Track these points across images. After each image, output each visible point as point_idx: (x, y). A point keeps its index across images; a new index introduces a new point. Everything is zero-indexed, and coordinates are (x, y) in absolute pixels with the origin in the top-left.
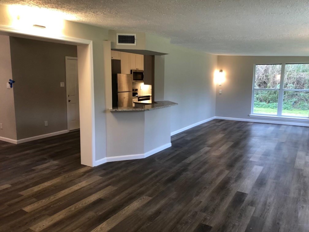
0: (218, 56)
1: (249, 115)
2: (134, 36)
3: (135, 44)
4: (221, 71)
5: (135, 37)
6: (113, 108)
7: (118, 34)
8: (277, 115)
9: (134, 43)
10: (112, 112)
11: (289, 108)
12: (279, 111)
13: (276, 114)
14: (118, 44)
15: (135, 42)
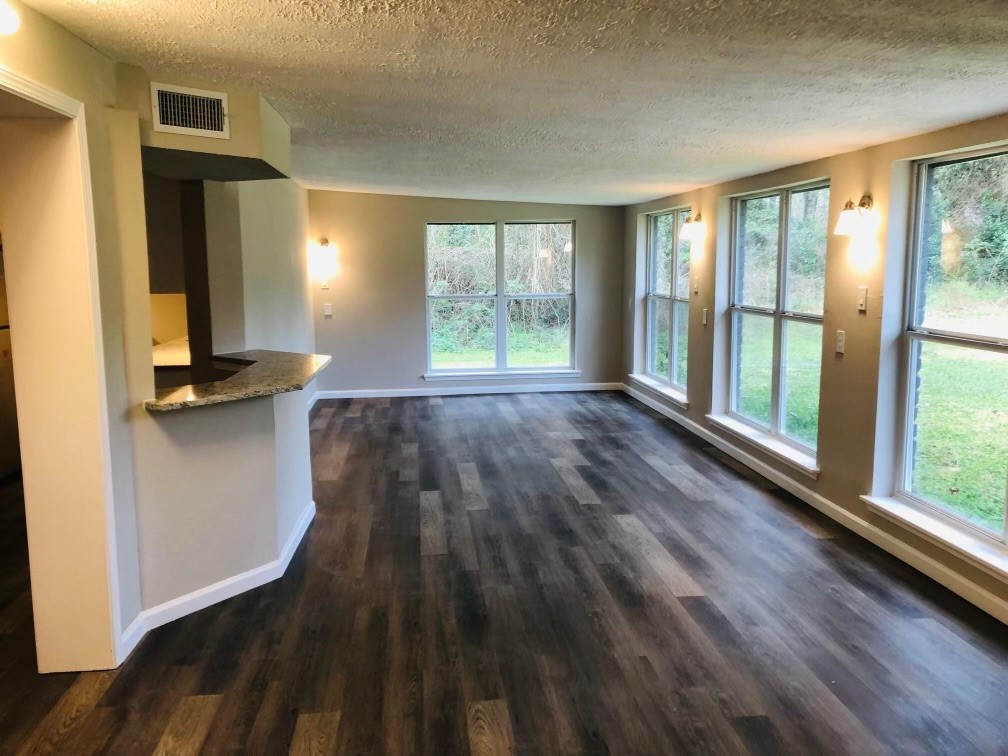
0: (309, 190)
1: (423, 377)
2: (219, 102)
3: (225, 134)
4: (325, 241)
5: (225, 105)
6: (156, 398)
7: (156, 87)
8: (496, 369)
9: (219, 128)
10: (154, 412)
11: (454, 347)
12: (501, 357)
13: (493, 364)
14: (158, 126)
15: (226, 127)
